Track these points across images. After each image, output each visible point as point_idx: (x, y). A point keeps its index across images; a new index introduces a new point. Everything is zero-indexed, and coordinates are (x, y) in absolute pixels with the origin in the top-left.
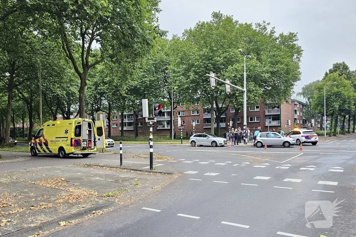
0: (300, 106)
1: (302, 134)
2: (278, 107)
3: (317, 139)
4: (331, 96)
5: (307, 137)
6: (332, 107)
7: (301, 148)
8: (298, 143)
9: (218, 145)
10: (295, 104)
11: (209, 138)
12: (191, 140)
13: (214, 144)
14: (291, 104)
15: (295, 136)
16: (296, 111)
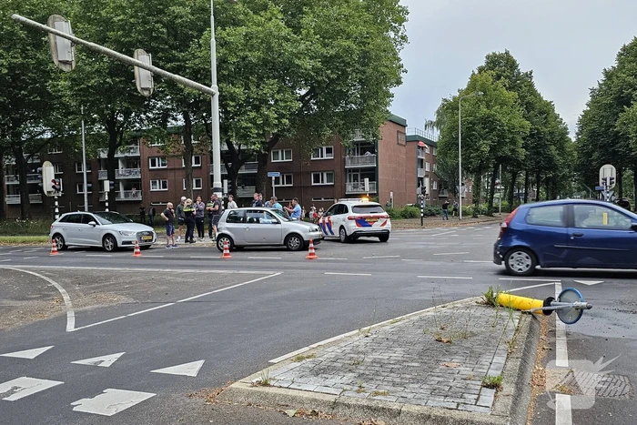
0: (431, 152)
1: (351, 214)
2: (373, 152)
3: (389, 225)
4: (474, 124)
5: (361, 222)
6: (477, 150)
7: (311, 254)
8: (343, 238)
9: (120, 245)
10: (419, 147)
11: (97, 224)
12: (54, 231)
13: (110, 245)
14: (404, 143)
15: (337, 219)
16: (421, 162)
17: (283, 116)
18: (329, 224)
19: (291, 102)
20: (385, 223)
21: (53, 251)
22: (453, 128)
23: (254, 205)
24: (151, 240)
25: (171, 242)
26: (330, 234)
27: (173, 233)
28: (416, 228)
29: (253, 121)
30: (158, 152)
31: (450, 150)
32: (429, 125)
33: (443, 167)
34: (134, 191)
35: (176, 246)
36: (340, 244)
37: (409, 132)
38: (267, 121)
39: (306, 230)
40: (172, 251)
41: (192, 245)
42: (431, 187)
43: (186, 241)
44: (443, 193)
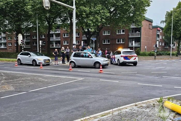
0: (162, 31)
1: (122, 55)
3: (137, 59)
5: (126, 58)
7: (101, 71)
8: (119, 64)
9: (38, 64)
10: (158, 30)
11: (31, 56)
12: (18, 58)
13: (34, 63)
14: (152, 29)
15: (117, 56)
16: (158, 36)
17: (103, 18)
18: (114, 58)
19: (106, 13)
20: (135, 59)
21: (16, 65)
22: (170, 23)
23: (80, 50)
24: (49, 62)
25: (56, 63)
26: (114, 62)
27: (57, 60)
28: (152, 60)
29: (92, 20)
30: (65, 31)
31: (168, 31)
32: (162, 22)
33: (166, 37)
34: (58, 44)
35: (58, 64)
36: (118, 66)
37: (154, 24)
38: (97, 21)
39: (102, 60)
40: (57, 67)
41: (64, 65)
42: (159, 44)
43: (63, 63)
44: (166, 47)
